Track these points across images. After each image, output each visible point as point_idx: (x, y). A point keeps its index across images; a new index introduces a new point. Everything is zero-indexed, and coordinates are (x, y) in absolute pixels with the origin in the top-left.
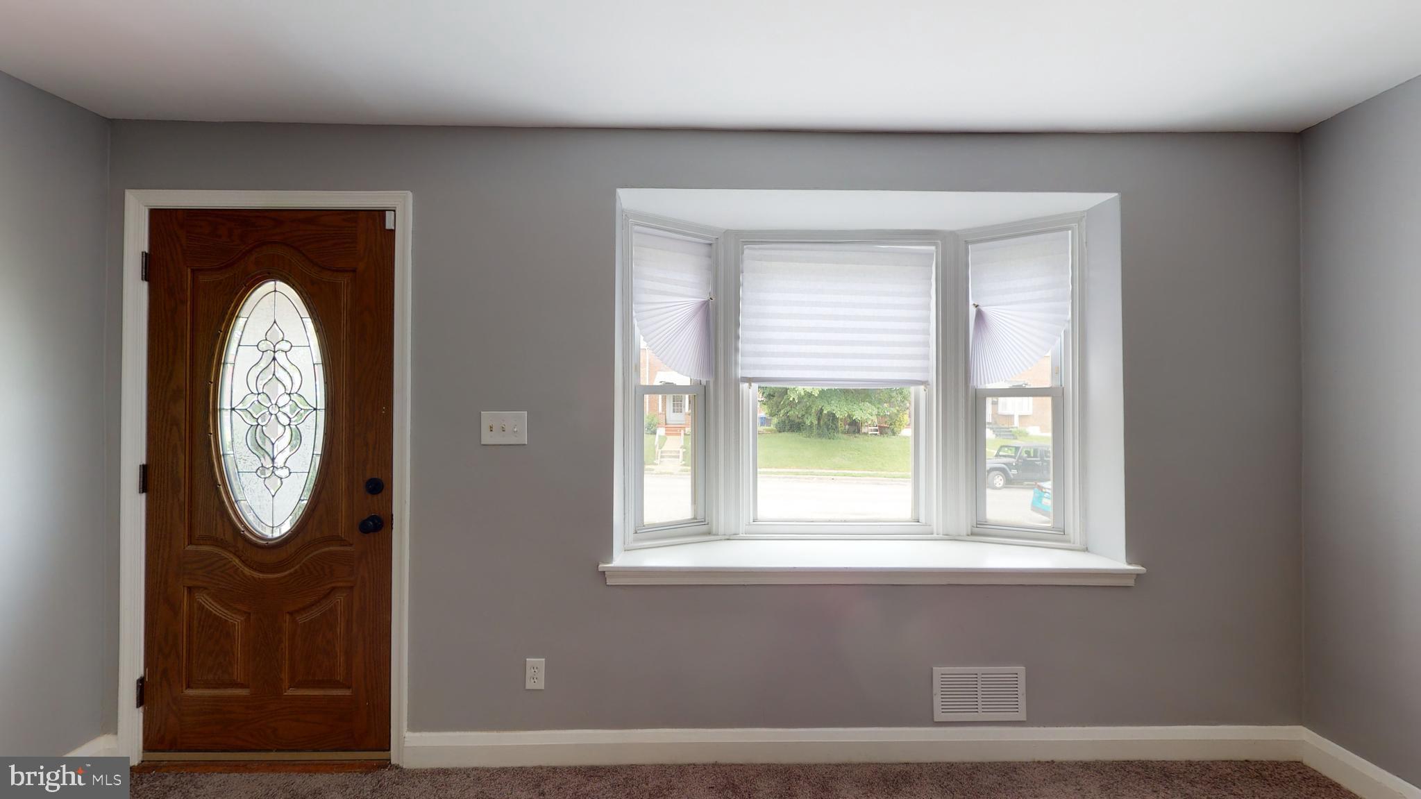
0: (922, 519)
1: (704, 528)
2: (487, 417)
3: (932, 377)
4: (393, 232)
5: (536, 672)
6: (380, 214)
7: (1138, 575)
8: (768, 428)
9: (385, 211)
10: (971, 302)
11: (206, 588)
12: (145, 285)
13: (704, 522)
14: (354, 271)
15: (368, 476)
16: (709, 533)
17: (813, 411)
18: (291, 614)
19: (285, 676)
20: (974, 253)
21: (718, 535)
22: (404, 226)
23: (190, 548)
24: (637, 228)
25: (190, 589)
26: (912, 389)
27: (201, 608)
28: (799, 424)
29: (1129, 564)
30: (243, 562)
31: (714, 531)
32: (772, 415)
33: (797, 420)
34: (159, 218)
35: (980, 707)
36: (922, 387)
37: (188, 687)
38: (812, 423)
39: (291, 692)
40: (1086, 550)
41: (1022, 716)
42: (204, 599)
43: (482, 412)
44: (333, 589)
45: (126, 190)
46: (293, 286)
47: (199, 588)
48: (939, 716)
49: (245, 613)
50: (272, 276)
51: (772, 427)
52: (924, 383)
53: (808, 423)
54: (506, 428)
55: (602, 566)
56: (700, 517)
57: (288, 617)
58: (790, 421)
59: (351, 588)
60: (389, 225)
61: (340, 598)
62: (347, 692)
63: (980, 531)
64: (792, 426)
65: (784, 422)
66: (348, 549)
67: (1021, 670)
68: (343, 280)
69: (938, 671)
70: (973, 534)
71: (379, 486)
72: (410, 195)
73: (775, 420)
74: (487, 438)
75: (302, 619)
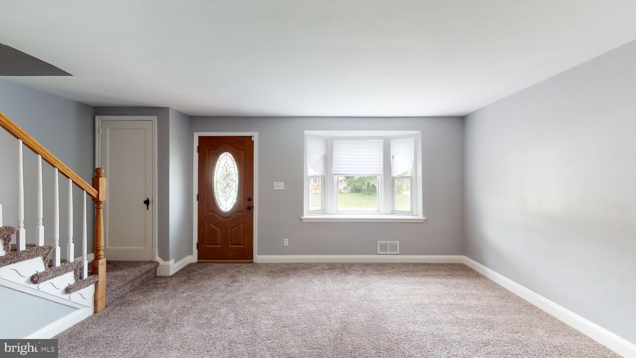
0: (380, 210)
1: (324, 212)
2: (275, 183)
3: (382, 173)
4: (253, 141)
5: (286, 242)
6: (251, 137)
7: (425, 220)
8: (347, 191)
9: (252, 136)
10: (391, 154)
11: (211, 222)
12: (198, 153)
13: (324, 210)
14: (245, 150)
15: (248, 197)
16: (325, 213)
17: (366, 183)
18: (230, 228)
19: (229, 242)
20: (392, 142)
21: (327, 213)
22: (256, 140)
23: (208, 213)
24: (308, 138)
25: (207, 222)
26: (378, 176)
27: (211, 227)
28: (360, 189)
29: (423, 217)
30: (220, 217)
31: (327, 212)
32: (348, 186)
33: (359, 188)
34: (200, 138)
35: (388, 250)
36: (379, 176)
37: (207, 245)
38: (365, 188)
39: (230, 246)
40: (417, 216)
41: (398, 252)
42: (211, 225)
43: (274, 182)
44: (240, 222)
45: (194, 133)
46: (231, 154)
47: (209, 222)
48: (379, 252)
49: (220, 228)
50: (226, 151)
51: (349, 191)
52: (380, 175)
53: (363, 188)
54: (279, 186)
55: (301, 218)
56: (323, 209)
57: (230, 229)
58: (356, 188)
59: (244, 223)
60: (253, 140)
61: (242, 225)
62: (244, 246)
63: (393, 213)
64: (357, 190)
65: (353, 188)
66: (243, 213)
67: (398, 242)
68: (242, 152)
69: (379, 242)
70: (392, 213)
71: (251, 199)
72: (257, 133)
73: (350, 188)
74: (275, 188)
75: (233, 230)
